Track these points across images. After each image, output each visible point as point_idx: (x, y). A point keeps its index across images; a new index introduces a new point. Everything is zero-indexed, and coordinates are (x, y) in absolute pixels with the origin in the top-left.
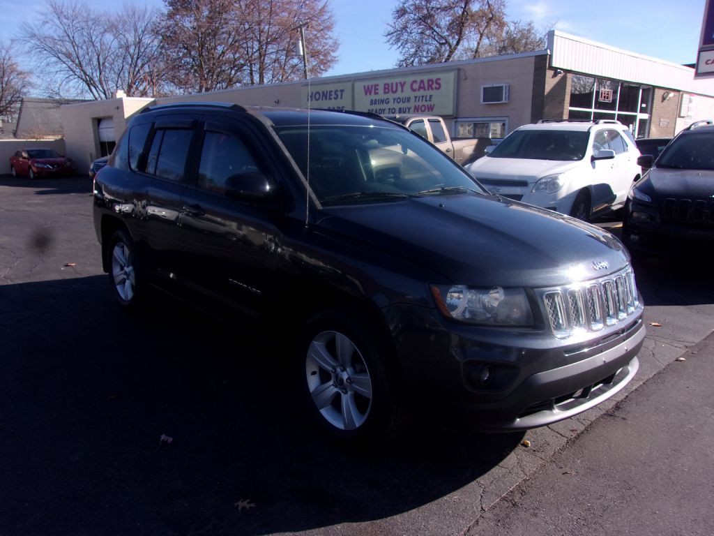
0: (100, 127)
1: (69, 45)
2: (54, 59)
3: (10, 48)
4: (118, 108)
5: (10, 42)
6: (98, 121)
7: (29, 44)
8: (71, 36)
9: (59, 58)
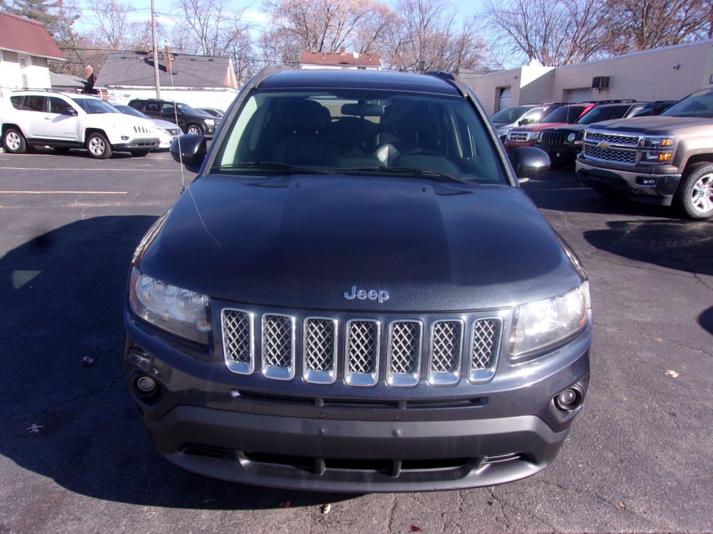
0: (503, 96)
1: (520, 17)
2: (505, 32)
3: (472, 24)
4: (516, 78)
5: (473, 19)
6: (502, 90)
7: (487, 20)
8: (524, 8)
9: (509, 31)
